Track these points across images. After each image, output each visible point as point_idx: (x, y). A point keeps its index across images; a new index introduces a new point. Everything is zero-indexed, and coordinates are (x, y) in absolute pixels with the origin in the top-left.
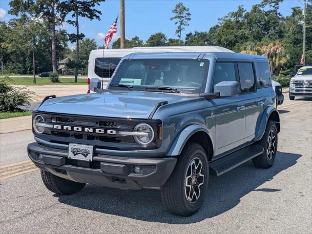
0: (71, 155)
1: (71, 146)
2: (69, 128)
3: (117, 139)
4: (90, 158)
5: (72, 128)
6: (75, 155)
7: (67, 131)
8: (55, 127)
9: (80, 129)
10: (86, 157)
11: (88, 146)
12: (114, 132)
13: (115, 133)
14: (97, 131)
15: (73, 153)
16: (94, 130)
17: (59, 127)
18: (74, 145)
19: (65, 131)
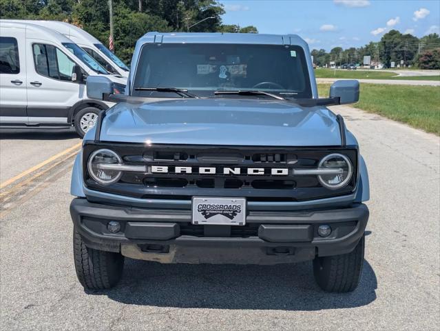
0: (198, 218)
1: (197, 202)
2: (189, 170)
3: (286, 183)
4: (240, 219)
5: (195, 169)
6: (207, 217)
7: (183, 176)
8: (155, 169)
9: (213, 170)
10: (231, 218)
11: (234, 200)
12: (285, 172)
13: (287, 173)
14: (250, 171)
15: (204, 213)
16: (244, 170)
17: (165, 169)
18: (204, 199)
19: (179, 176)
